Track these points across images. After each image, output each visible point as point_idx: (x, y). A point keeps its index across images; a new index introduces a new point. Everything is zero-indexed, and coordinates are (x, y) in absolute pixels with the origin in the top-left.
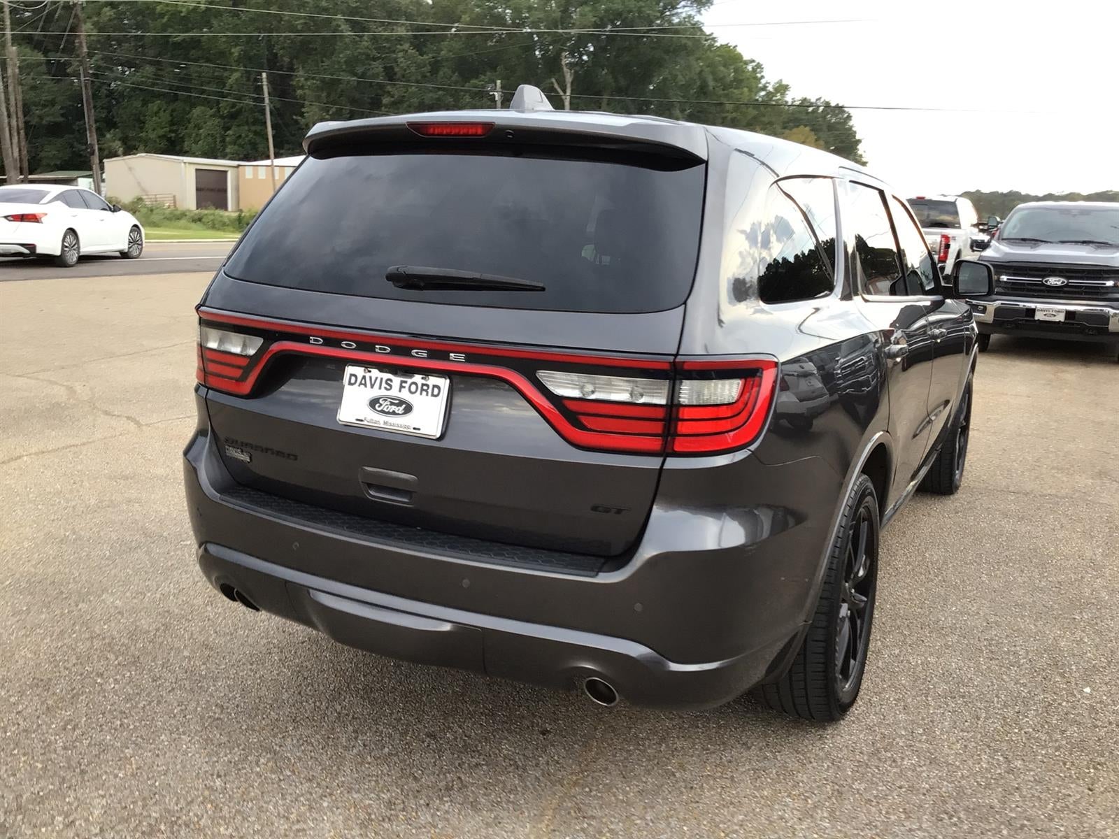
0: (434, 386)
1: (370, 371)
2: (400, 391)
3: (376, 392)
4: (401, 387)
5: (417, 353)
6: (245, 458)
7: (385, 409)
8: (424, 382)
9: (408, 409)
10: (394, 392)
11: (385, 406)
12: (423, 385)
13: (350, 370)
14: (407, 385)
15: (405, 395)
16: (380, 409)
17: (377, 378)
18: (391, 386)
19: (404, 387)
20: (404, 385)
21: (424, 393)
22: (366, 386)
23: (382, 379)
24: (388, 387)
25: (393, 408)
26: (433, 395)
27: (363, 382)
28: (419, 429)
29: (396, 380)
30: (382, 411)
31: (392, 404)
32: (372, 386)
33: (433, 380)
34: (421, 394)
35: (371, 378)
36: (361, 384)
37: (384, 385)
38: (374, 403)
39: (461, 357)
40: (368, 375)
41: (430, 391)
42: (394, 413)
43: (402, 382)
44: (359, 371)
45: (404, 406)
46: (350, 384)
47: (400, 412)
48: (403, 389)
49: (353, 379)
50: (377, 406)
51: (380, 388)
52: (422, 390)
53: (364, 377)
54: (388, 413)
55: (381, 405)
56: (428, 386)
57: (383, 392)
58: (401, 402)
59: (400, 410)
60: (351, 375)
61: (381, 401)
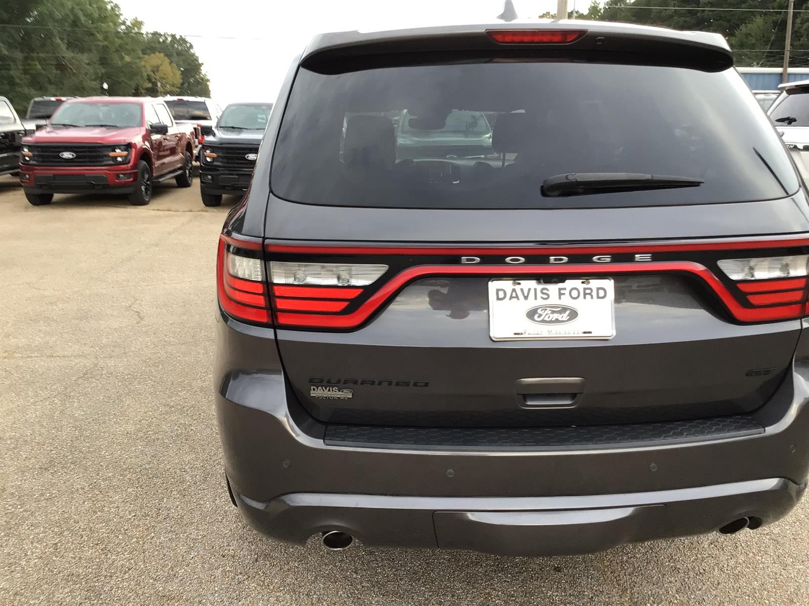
0: (598, 289)
1: (520, 284)
2: (560, 298)
3: (531, 303)
4: (560, 294)
5: (599, 259)
6: (347, 394)
7: (546, 319)
8: (585, 286)
9: (574, 314)
10: (554, 299)
11: (547, 315)
12: (585, 289)
13: (493, 286)
14: (567, 292)
15: (566, 301)
16: (541, 319)
17: (529, 290)
18: (548, 295)
19: (564, 294)
20: (562, 292)
21: (588, 297)
22: (518, 299)
23: (535, 290)
24: (546, 297)
25: (555, 316)
26: (598, 297)
27: (514, 295)
28: (590, 332)
29: (553, 288)
30: (543, 321)
31: (553, 312)
32: (526, 298)
33: (595, 283)
34: (585, 298)
35: (522, 290)
36: (511, 297)
37: (539, 294)
38: (531, 314)
39: (648, 257)
40: (518, 288)
41: (594, 294)
42: (557, 321)
43: (560, 289)
44: (507, 285)
45: (568, 312)
46: (498, 299)
47: (564, 319)
48: (562, 296)
49: (501, 295)
50: (536, 317)
51: (536, 298)
52: (585, 294)
53: (514, 290)
54: (551, 322)
55: (540, 315)
56: (591, 289)
57: (540, 302)
58: (564, 309)
59: (565, 316)
60: (498, 291)
61: (539, 311)
